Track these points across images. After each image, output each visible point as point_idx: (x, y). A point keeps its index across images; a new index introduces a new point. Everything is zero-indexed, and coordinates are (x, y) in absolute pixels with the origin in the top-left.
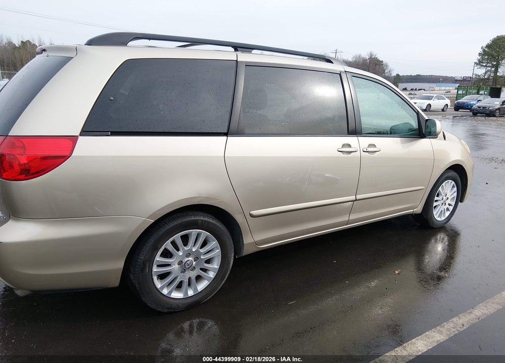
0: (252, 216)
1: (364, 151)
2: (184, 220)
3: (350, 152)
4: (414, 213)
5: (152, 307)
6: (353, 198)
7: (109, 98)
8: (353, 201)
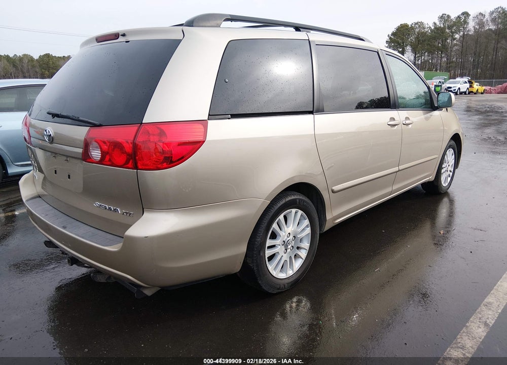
0: (333, 191)
1: (404, 124)
2: (287, 200)
3: (395, 125)
4: (430, 180)
5: (265, 289)
6: (396, 169)
7: (225, 80)
8: (396, 172)
